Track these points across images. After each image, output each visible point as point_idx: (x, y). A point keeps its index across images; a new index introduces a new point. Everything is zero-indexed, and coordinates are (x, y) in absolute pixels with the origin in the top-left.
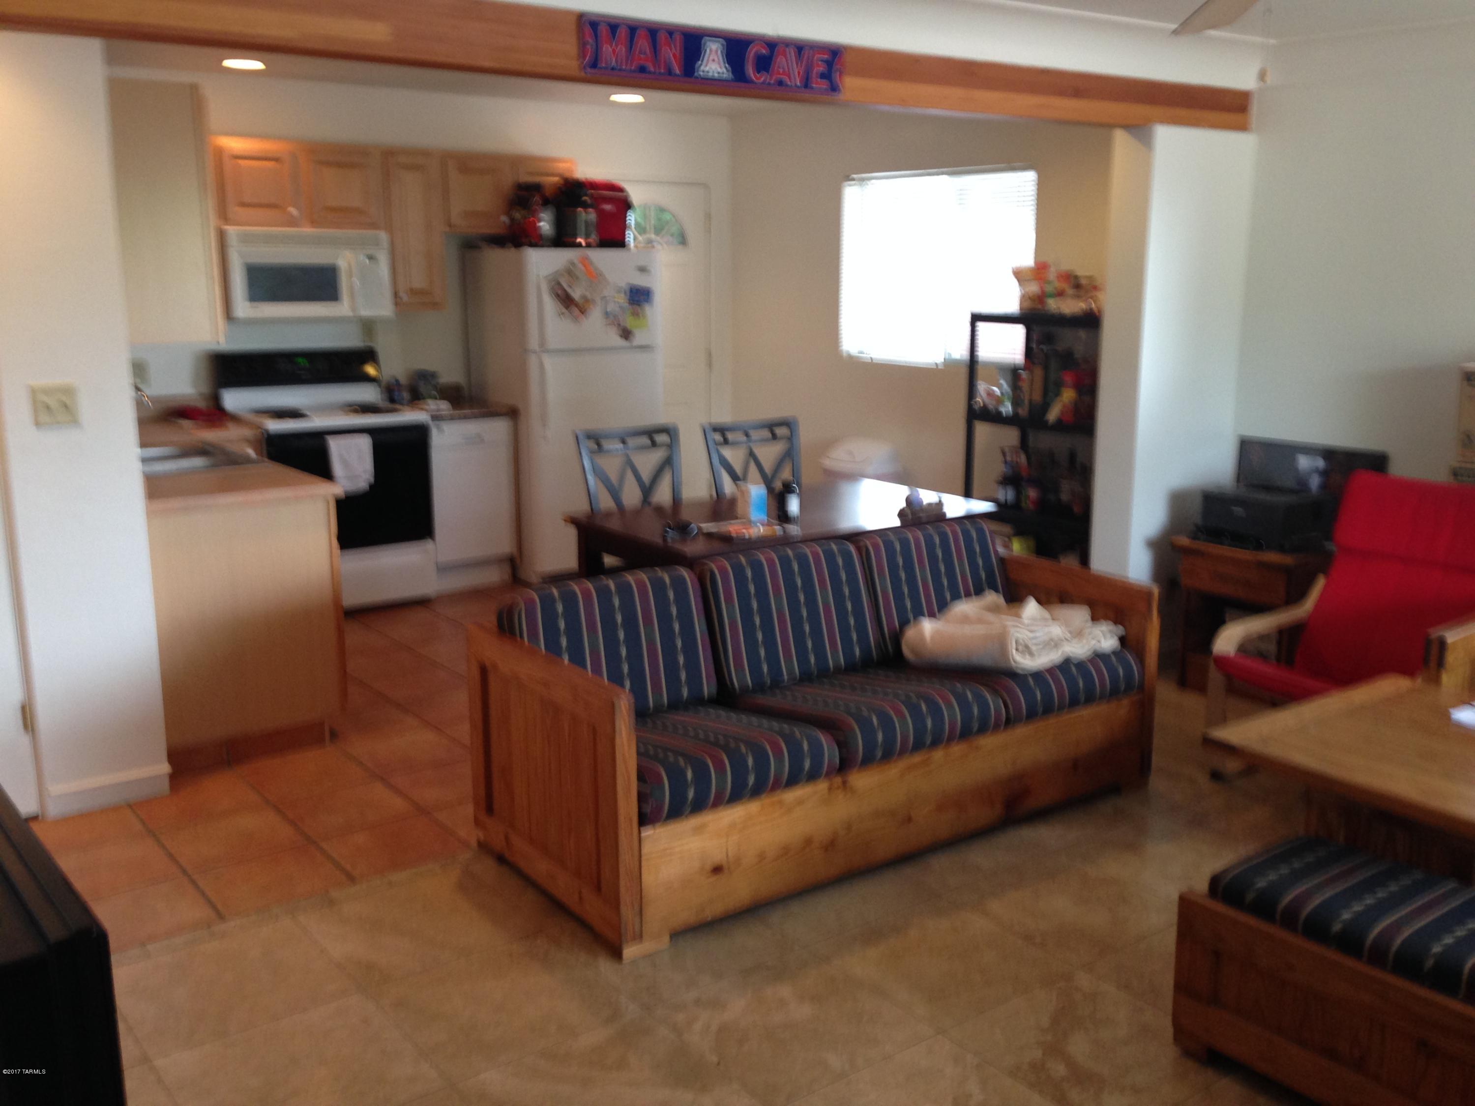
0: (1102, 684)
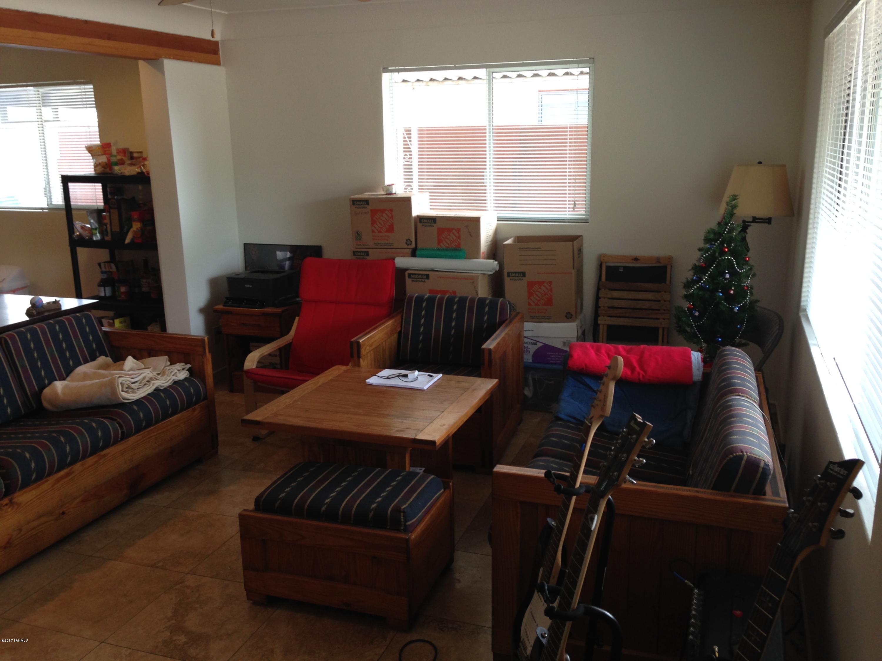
0: (182, 399)
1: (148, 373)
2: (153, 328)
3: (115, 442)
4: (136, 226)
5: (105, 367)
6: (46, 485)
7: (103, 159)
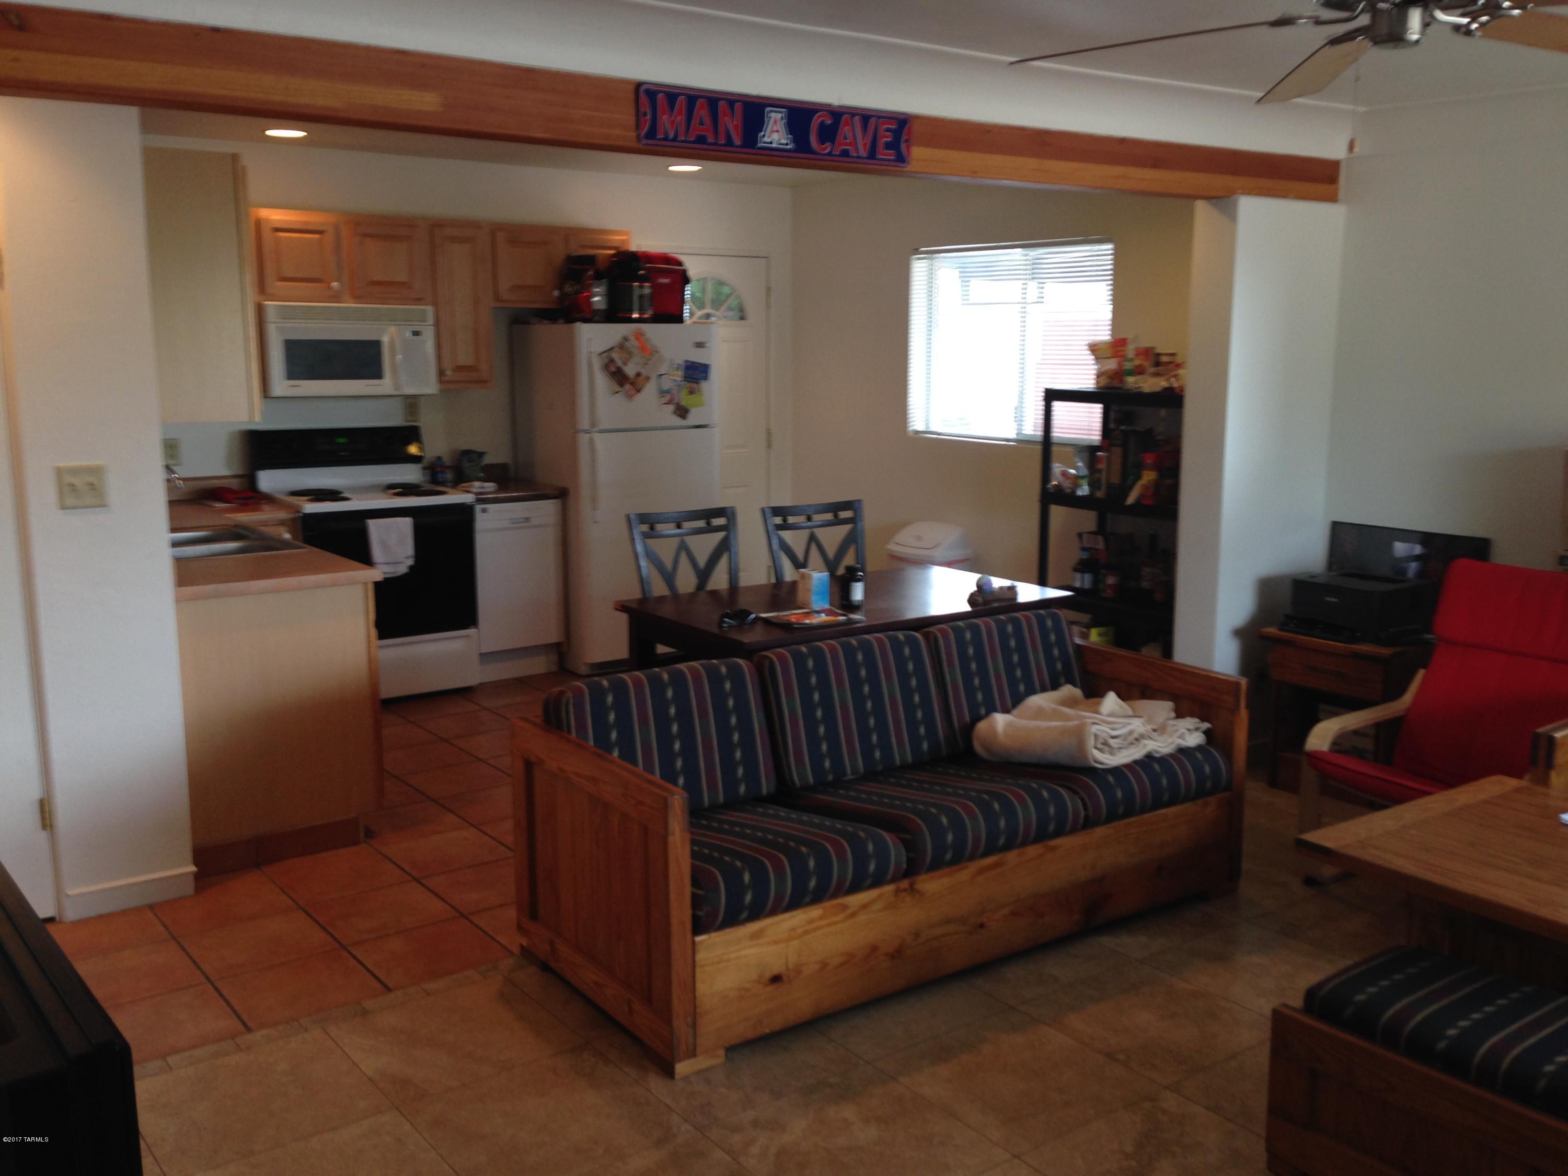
0: (1188, 780)
1: (1137, 725)
2: (1151, 652)
3: (1073, 831)
4: (1148, 477)
5: (1070, 703)
6: (965, 874)
7: (1112, 365)
